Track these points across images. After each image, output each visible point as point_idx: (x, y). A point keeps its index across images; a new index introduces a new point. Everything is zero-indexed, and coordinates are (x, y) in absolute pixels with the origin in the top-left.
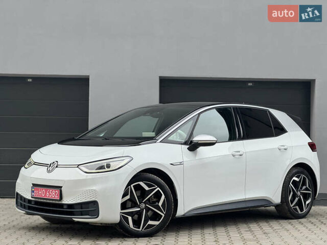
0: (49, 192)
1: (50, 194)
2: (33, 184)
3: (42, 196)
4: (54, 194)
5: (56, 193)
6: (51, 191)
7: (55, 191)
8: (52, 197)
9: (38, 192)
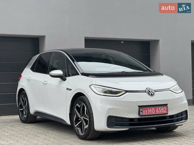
0: (158, 110)
1: (160, 111)
2: (138, 106)
3: (152, 113)
4: (163, 110)
5: (164, 110)
6: (160, 108)
7: (164, 108)
8: (161, 112)
9: (148, 111)
